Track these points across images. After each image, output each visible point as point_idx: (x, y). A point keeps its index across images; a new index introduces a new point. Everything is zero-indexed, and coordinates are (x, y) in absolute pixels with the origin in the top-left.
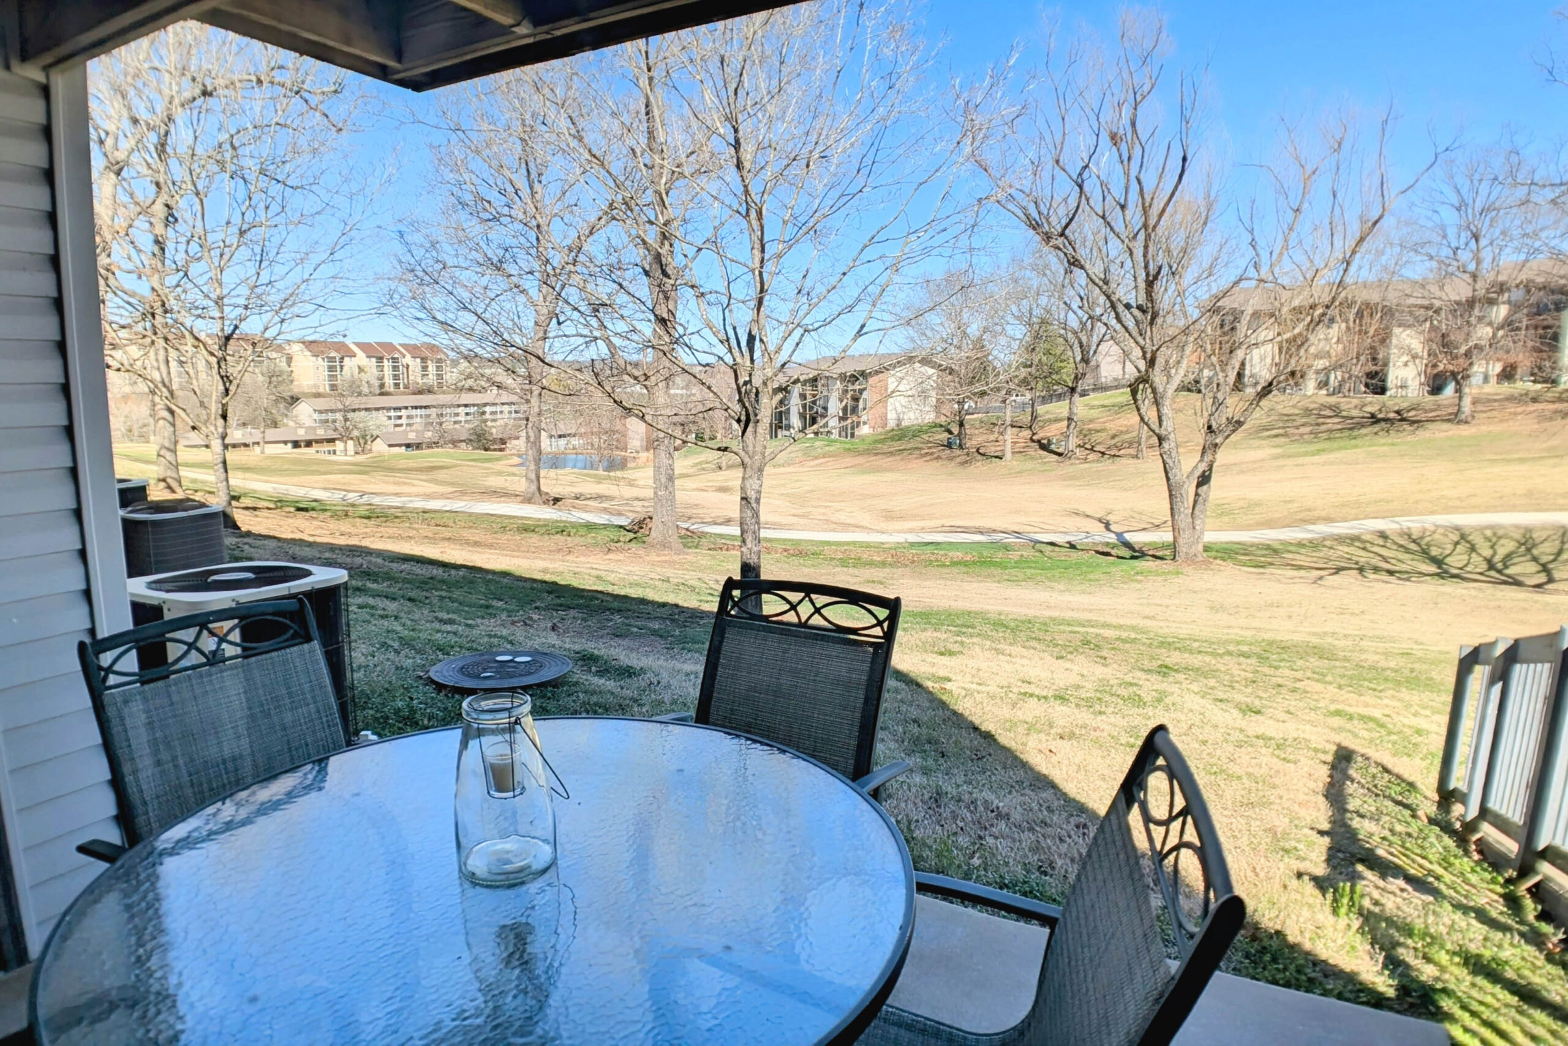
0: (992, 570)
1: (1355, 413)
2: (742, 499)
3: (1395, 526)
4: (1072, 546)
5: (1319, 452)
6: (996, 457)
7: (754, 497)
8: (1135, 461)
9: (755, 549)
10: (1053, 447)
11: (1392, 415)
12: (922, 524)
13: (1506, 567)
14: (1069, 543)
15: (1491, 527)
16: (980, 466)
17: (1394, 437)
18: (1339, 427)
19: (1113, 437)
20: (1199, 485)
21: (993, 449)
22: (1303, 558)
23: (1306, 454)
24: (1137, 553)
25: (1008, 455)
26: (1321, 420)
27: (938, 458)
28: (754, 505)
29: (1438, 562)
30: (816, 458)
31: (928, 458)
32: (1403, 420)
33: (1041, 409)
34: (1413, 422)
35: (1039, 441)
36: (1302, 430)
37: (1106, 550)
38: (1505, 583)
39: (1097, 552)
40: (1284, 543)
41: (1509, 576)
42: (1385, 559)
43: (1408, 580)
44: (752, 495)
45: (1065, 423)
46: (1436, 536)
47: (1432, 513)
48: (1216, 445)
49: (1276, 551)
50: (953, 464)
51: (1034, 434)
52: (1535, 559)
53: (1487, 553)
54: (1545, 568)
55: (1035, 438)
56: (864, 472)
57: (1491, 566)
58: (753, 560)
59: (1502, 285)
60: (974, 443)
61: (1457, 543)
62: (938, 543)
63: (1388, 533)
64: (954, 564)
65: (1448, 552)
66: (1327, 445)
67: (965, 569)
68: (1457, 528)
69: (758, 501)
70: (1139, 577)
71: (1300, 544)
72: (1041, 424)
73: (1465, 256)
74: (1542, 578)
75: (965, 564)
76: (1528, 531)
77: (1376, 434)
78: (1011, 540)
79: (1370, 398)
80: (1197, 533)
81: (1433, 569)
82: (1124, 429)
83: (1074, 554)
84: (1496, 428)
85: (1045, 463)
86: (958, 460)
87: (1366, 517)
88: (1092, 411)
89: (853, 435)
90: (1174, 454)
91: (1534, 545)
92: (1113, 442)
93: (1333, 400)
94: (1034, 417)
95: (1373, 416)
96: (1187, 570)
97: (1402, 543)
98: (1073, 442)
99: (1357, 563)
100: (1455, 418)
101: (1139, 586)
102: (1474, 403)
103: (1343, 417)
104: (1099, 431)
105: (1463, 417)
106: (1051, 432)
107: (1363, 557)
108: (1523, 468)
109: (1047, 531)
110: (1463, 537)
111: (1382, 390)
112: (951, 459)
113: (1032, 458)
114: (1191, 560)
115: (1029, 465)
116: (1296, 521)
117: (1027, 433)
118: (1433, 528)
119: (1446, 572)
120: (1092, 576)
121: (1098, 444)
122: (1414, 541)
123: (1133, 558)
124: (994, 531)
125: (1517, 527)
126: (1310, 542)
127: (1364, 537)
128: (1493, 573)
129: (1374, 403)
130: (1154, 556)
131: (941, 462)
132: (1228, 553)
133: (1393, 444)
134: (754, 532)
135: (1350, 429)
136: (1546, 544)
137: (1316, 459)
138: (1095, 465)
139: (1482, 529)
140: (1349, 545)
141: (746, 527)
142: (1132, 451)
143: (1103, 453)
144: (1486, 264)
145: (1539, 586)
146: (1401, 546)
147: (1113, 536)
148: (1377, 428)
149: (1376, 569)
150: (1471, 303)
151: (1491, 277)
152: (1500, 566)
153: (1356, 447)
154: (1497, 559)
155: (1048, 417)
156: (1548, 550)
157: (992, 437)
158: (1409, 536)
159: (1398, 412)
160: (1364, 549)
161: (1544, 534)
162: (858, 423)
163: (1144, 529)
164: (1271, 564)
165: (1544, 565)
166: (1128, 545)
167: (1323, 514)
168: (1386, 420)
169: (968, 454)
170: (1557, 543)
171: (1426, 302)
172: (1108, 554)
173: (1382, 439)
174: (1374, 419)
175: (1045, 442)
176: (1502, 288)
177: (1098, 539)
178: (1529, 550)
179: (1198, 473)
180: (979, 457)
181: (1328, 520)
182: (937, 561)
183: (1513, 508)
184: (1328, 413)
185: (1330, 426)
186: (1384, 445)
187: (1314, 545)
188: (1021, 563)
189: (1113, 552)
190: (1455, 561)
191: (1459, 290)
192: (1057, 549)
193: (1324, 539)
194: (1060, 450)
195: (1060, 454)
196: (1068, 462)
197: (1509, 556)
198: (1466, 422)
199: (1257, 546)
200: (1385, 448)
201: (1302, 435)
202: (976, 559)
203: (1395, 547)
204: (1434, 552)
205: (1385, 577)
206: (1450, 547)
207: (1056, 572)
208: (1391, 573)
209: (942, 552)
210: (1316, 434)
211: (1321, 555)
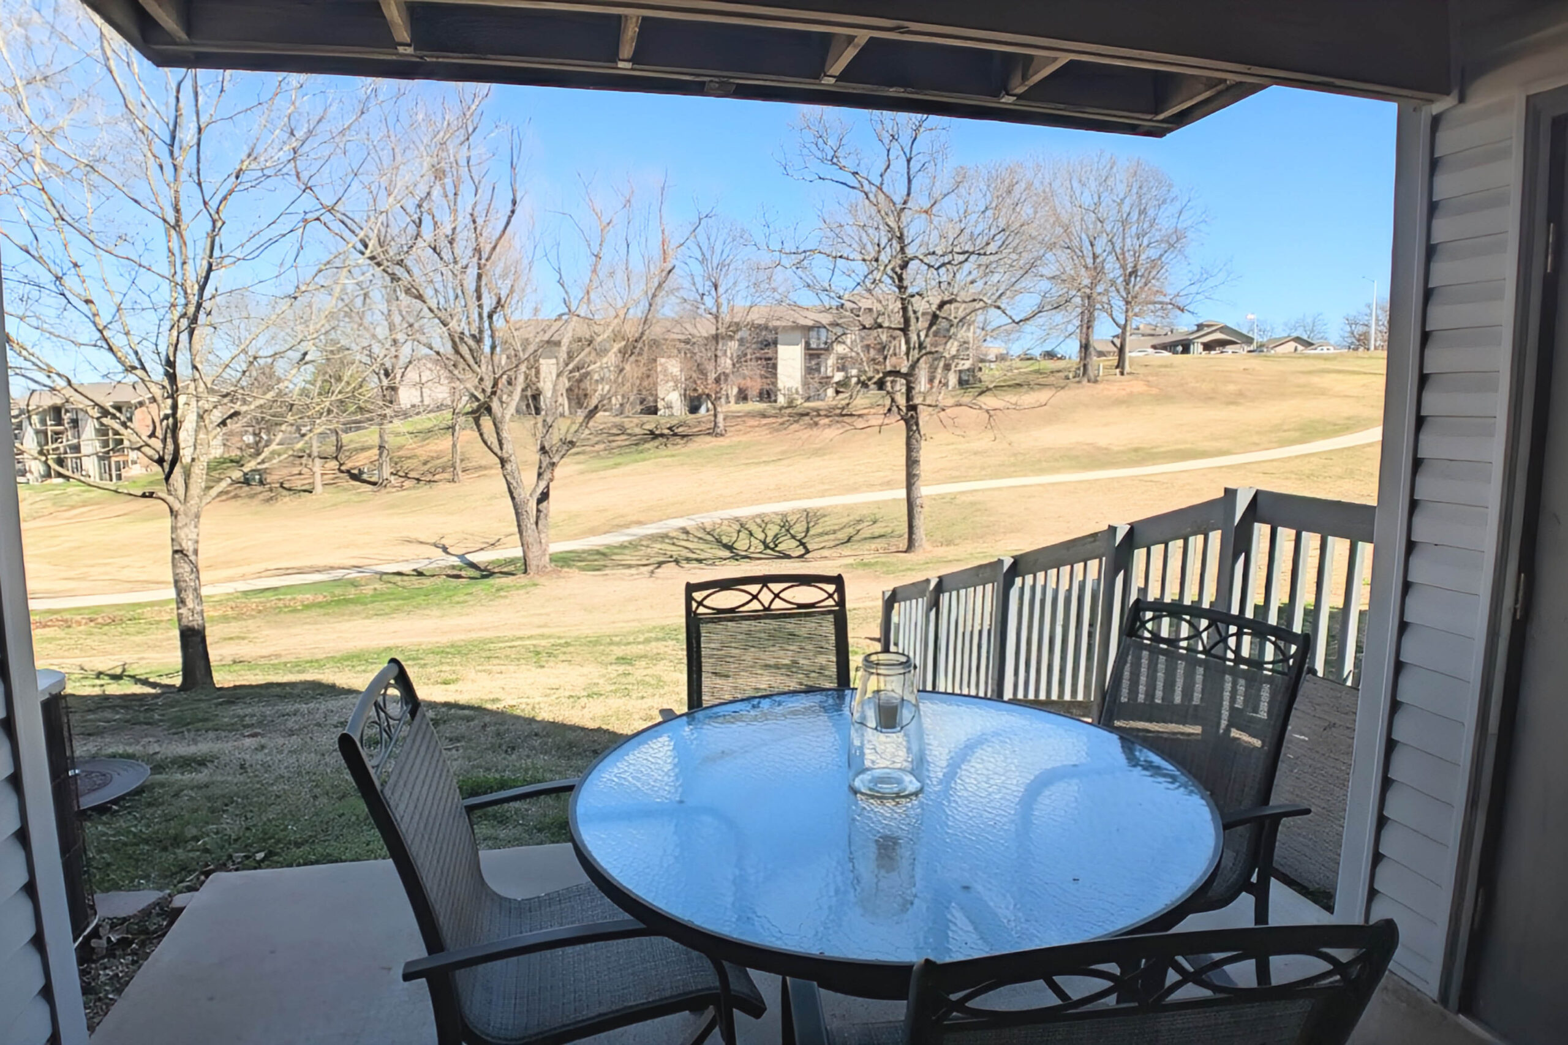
0: (352, 607)
1: (637, 430)
2: (175, 552)
3: (693, 523)
4: (420, 574)
5: (617, 465)
6: (305, 491)
7: (191, 549)
8: (453, 485)
9: (198, 608)
10: (365, 476)
11: (666, 431)
12: (241, 570)
13: (776, 546)
14: (415, 570)
15: (759, 516)
16: (287, 502)
17: (671, 450)
18: (627, 443)
19: (425, 463)
20: (540, 501)
21: (299, 483)
22: (628, 558)
23: (606, 468)
24: (485, 573)
25: (319, 488)
26: (611, 438)
27: (236, 497)
28: (193, 558)
29: (729, 547)
30: (73, 507)
31: (224, 497)
32: (675, 435)
33: (345, 438)
34: (683, 436)
35: (348, 472)
36: (597, 448)
37: (455, 572)
38: (778, 557)
39: (448, 576)
40: (609, 547)
41: (779, 552)
42: (691, 551)
43: (713, 564)
44: (188, 546)
45: (376, 451)
46: (724, 528)
47: (716, 509)
48: (553, 464)
49: (604, 554)
50: (256, 501)
51: (341, 465)
52: (793, 537)
53: (761, 536)
54: (803, 544)
55: (343, 468)
56: (145, 520)
57: (767, 547)
58: (195, 622)
59: (737, 324)
60: (277, 477)
61: (739, 531)
62: (275, 589)
63: (688, 528)
64: (307, 607)
65: (734, 539)
66: (619, 460)
67: (322, 611)
68: (737, 520)
69: (196, 552)
70: (502, 593)
71: (623, 547)
72: (347, 454)
73: (709, 302)
74: (801, 551)
75: (320, 605)
76: (785, 516)
77: (657, 447)
78: (354, 575)
79: (646, 418)
80: (544, 546)
81: (727, 554)
82: (435, 455)
83: (427, 582)
84: (744, 439)
85: (360, 493)
86: (261, 497)
87: (669, 518)
88: (399, 439)
89: (119, 477)
90: (516, 474)
91: (790, 527)
92: (426, 468)
93: (618, 420)
94: (339, 448)
95: (652, 432)
96: (542, 580)
97: (700, 535)
98: (387, 471)
99: (671, 557)
100: (713, 432)
101: (507, 601)
102: (724, 419)
103: (629, 434)
104: (409, 458)
105: (718, 431)
106: (359, 461)
107: (675, 551)
108: (770, 468)
109: (389, 562)
110: (742, 525)
111: (654, 411)
112: (252, 496)
113: (345, 490)
114: (541, 571)
115: (344, 496)
116: (614, 526)
117: (334, 464)
118: (719, 521)
119: (737, 555)
120: (456, 599)
121: (412, 470)
122: (709, 533)
123: (484, 577)
124: (332, 568)
125: (777, 514)
126: (630, 543)
127: (671, 535)
128: (769, 551)
129: (650, 423)
130: (501, 573)
131: (240, 501)
132: (564, 561)
133: (673, 456)
134: (195, 590)
135: (636, 444)
136: (797, 525)
137: (615, 471)
138: (412, 492)
139: (753, 518)
140: (663, 542)
141: (183, 585)
142: (446, 475)
143: (418, 480)
144: (724, 309)
145: (801, 556)
146: (700, 538)
147: (456, 559)
148: (656, 443)
149: (688, 560)
150: (716, 338)
151: (728, 319)
152: (772, 545)
153: (644, 460)
154: (768, 540)
155: (352, 446)
156: (800, 529)
157: (296, 471)
158: (704, 529)
159: (670, 428)
160: (673, 544)
161: (795, 518)
162: (125, 463)
163: (482, 549)
164: (605, 566)
165: (799, 541)
166: (472, 565)
167: (634, 518)
168: (662, 435)
169: (271, 490)
170: (804, 523)
171: (682, 337)
172: (458, 577)
173: (664, 451)
174: (653, 435)
175: (356, 472)
176: (738, 327)
177: (442, 564)
178: (788, 531)
179: (539, 491)
180: (285, 493)
181: (640, 523)
182: (286, 607)
183: (770, 500)
184: (615, 431)
185: (619, 443)
186: (666, 456)
187: (633, 545)
188: (377, 596)
189: (463, 573)
190: (741, 545)
191: (705, 328)
192: (405, 578)
193: (641, 540)
194: (373, 479)
195: (374, 484)
196: (384, 491)
197: (776, 536)
198: (722, 435)
199: (590, 552)
200: (669, 459)
201: (598, 452)
202: (329, 598)
203: (696, 540)
204: (725, 540)
205: (695, 564)
206: (735, 535)
207: (420, 599)
208: (700, 561)
209: (289, 597)
210: (610, 450)
211: (641, 553)
